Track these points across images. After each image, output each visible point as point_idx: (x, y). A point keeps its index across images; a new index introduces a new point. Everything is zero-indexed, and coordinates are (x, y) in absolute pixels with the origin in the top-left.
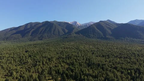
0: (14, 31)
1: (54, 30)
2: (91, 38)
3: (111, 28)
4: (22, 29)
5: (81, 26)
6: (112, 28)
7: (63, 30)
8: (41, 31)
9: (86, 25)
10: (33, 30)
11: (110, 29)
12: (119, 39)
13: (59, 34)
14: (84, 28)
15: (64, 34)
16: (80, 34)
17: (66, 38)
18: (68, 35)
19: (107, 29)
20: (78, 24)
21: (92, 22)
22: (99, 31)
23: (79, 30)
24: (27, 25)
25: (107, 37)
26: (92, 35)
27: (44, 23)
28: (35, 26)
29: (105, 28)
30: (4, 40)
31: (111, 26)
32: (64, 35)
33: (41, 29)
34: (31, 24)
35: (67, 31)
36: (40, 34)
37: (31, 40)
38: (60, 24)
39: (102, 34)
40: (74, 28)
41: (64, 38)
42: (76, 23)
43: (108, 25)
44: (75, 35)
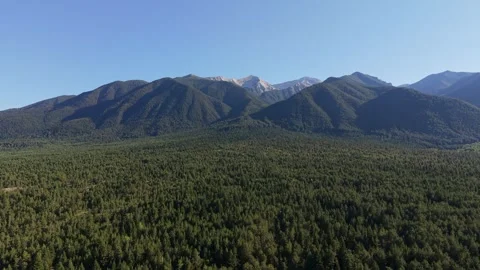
0: (70, 110)
1: (190, 108)
2: (295, 130)
3: (358, 100)
4: (93, 101)
5: (272, 93)
6: (361, 102)
7: (217, 106)
8: (152, 110)
9: (286, 88)
10: (127, 106)
11: (354, 104)
13: (204, 118)
14: (282, 99)
15: (219, 117)
16: (266, 120)
17: (227, 129)
18: (230, 123)
19: (345, 106)
20: (263, 84)
21: (307, 79)
22: (319, 109)
23: (265, 105)
24: (105, 89)
25: (342, 127)
26: (301, 124)
27: (158, 85)
28: (131, 93)
29: (340, 101)
30: (45, 134)
31: (359, 93)
32: (219, 120)
33: (152, 103)
34: (117, 85)
35: (227, 109)
36: (148, 117)
37: (124, 137)
38: (206, 85)
39: (329, 119)
40: (250, 100)
41: (220, 130)
42: (255, 80)
43: (350, 92)
44: (251, 121)
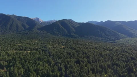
1: (11, 25)
2: (56, 35)
5: (44, 23)
6: (76, 27)
7: (24, 26)
9: (49, 22)
11: (74, 27)
12: (83, 37)
13: (17, 29)
14: (47, 24)
15: (24, 29)
16: (44, 31)
17: (27, 34)
18: (28, 31)
19: (71, 27)
20: (41, 20)
21: (54, 20)
22: (63, 28)
23: (42, 26)
25: (72, 34)
26: (57, 33)
29: (69, 25)
31: (74, 24)
32: (23, 30)
35: (27, 27)
38: (19, 18)
39: (67, 31)
40: (37, 24)
41: (24, 34)
42: (38, 19)
43: (72, 24)
44: (37, 31)
